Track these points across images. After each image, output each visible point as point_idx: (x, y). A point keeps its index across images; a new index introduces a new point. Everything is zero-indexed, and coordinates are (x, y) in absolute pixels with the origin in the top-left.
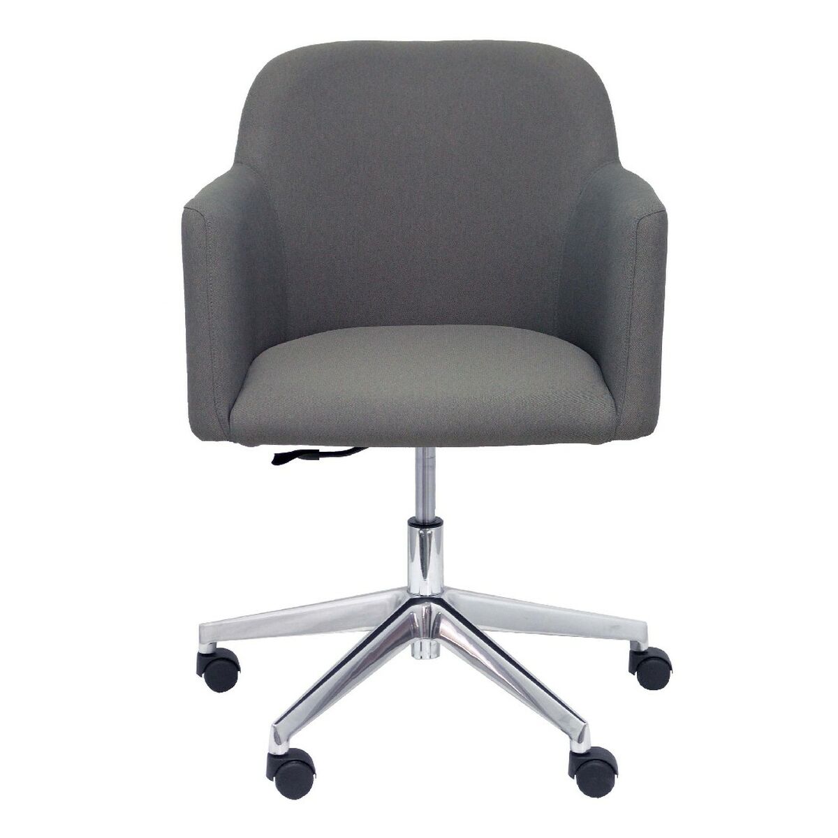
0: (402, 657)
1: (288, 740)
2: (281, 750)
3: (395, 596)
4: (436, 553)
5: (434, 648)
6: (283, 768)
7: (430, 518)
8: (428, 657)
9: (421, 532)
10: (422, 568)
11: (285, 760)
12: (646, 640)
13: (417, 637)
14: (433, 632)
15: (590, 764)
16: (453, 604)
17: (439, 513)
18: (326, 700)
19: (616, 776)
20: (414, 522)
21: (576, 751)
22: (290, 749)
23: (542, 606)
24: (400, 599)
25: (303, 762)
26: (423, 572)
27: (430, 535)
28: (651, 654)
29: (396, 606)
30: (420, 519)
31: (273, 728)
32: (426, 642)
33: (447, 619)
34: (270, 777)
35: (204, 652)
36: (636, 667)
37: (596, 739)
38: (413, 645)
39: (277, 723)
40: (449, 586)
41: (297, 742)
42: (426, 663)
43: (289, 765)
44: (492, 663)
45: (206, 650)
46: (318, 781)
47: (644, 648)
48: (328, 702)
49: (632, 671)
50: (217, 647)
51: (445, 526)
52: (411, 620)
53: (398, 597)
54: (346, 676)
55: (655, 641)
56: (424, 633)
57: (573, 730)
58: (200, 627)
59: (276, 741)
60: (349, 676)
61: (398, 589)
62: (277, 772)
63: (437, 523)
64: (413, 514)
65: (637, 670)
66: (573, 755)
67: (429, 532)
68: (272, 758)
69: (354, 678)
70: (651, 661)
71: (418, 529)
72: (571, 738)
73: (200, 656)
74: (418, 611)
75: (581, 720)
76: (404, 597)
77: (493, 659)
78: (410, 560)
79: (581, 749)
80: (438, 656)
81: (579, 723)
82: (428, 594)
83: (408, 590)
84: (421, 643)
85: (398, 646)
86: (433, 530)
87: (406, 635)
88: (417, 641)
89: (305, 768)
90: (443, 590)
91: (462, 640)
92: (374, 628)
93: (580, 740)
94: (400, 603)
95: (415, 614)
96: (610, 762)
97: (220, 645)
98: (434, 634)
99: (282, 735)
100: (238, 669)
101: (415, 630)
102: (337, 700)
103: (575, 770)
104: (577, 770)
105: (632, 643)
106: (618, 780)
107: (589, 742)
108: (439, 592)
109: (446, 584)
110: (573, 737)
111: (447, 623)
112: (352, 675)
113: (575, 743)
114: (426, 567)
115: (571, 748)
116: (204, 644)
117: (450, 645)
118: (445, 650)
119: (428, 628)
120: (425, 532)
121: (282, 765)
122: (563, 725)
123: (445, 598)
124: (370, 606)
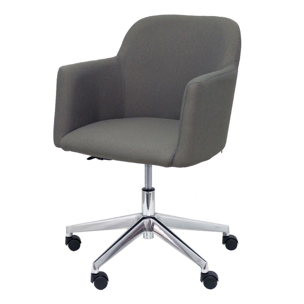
0: (140, 238)
1: (98, 268)
2: (96, 272)
3: (137, 217)
4: (152, 201)
5: (151, 235)
6: (97, 279)
7: (150, 188)
8: (149, 238)
9: (147, 193)
10: (147, 206)
11: (98, 275)
12: (228, 232)
13: (145, 231)
14: (151, 229)
15: (208, 277)
16: (158, 219)
17: (153, 186)
18: (112, 254)
19: (218, 281)
20: (144, 189)
21: (203, 272)
22: (99, 272)
23: (191, 220)
24: (139, 217)
25: (104, 276)
26: (148, 207)
27: (150, 194)
28: (231, 237)
29: (138, 220)
30: (147, 188)
31: (93, 264)
32: (149, 233)
33: (156, 224)
34: (92, 282)
35: (68, 236)
36: (225, 242)
37: (210, 268)
38: (144, 234)
39: (94, 262)
40: (157, 212)
41: (102, 269)
42: (149, 240)
43: (99, 278)
44: (173, 241)
45: (69, 236)
46: (109, 283)
47: (228, 235)
48: (113, 254)
49: (223, 243)
50: (73, 235)
51: (156, 191)
52: (143, 225)
53: (138, 216)
54: (119, 245)
55: (232, 232)
56: (148, 230)
57: (202, 265)
58: (66, 227)
59: (94, 269)
60: (121, 245)
61: (138, 214)
62: (94, 280)
63: (153, 190)
64: (144, 186)
65: (225, 243)
66: (202, 274)
67: (150, 193)
68: (93, 275)
69: (123, 246)
70: (231, 240)
71: (146, 192)
72: (201, 268)
73: (67, 238)
74: (146, 222)
75: (205, 261)
76: (141, 216)
77: (173, 239)
78: (143, 203)
79: (205, 271)
80: (153, 238)
81: (204, 262)
82: (149, 215)
83: (142, 214)
84: (147, 233)
85: (138, 234)
86: (151, 192)
87: (141, 230)
88: (145, 232)
89: (105, 279)
90: (155, 214)
91: (162, 232)
92: (130, 228)
93: (205, 268)
94: (139, 218)
95: (144, 223)
96: (216, 277)
97: (74, 234)
98: (152, 230)
99: (96, 266)
100: (81, 243)
101: (145, 229)
102: (116, 254)
103: (203, 279)
104: (204, 279)
105: (223, 233)
106: (218, 283)
107: (208, 269)
108: (153, 214)
109: (156, 212)
110: (202, 267)
111: (156, 226)
112: (122, 245)
113: (203, 269)
114: (149, 205)
115: (201, 271)
116: (68, 233)
117: (157, 234)
118: (155, 235)
119: (149, 228)
120: (148, 193)
121: (96, 278)
122: (199, 263)
123: (156, 217)
124: (129, 220)
